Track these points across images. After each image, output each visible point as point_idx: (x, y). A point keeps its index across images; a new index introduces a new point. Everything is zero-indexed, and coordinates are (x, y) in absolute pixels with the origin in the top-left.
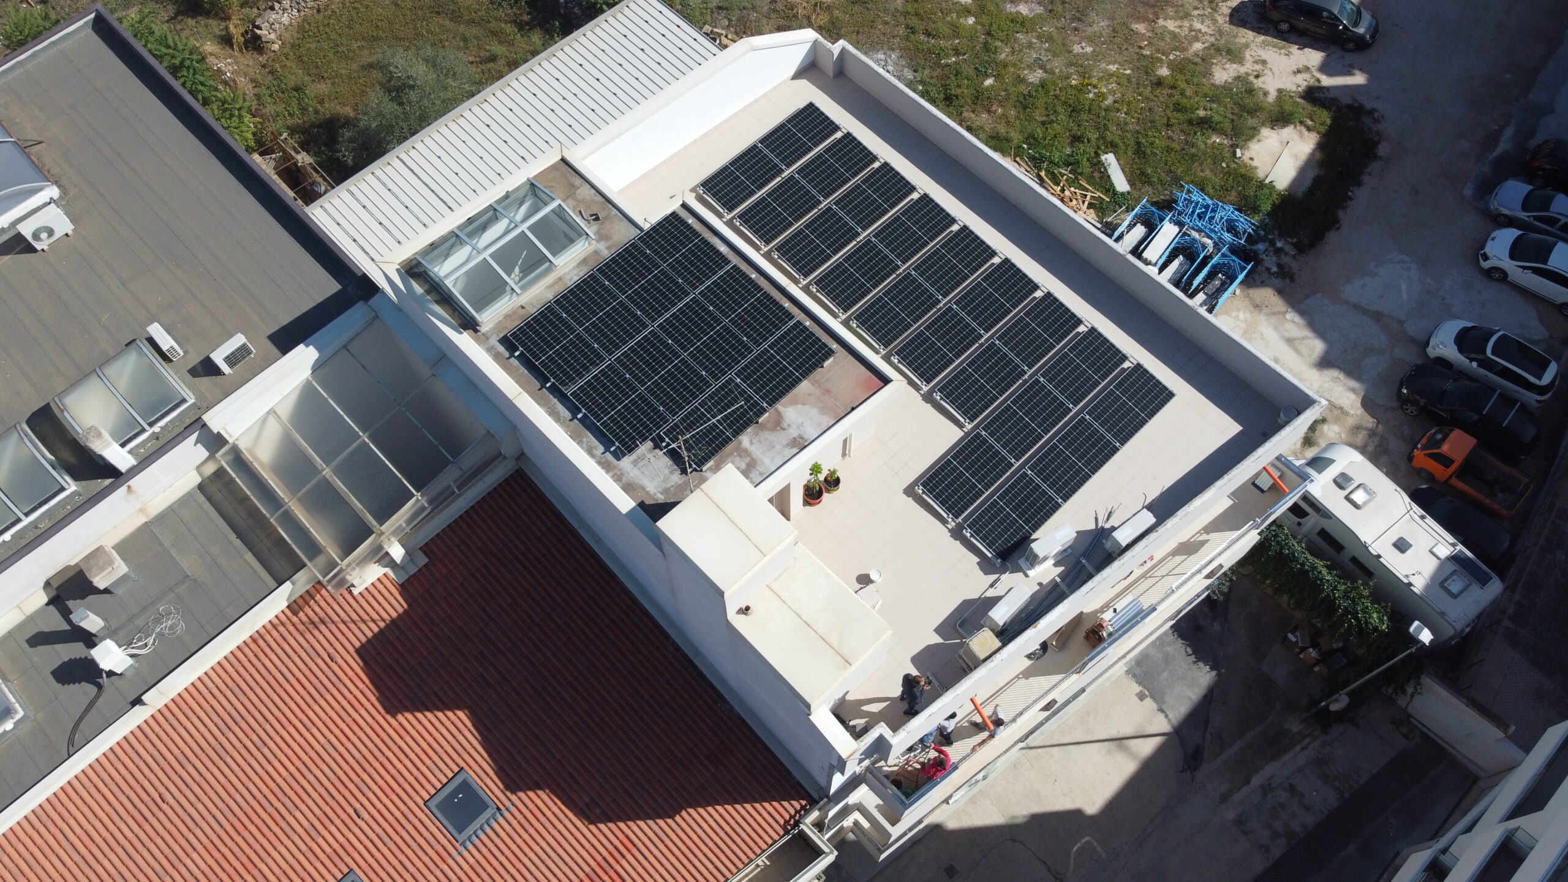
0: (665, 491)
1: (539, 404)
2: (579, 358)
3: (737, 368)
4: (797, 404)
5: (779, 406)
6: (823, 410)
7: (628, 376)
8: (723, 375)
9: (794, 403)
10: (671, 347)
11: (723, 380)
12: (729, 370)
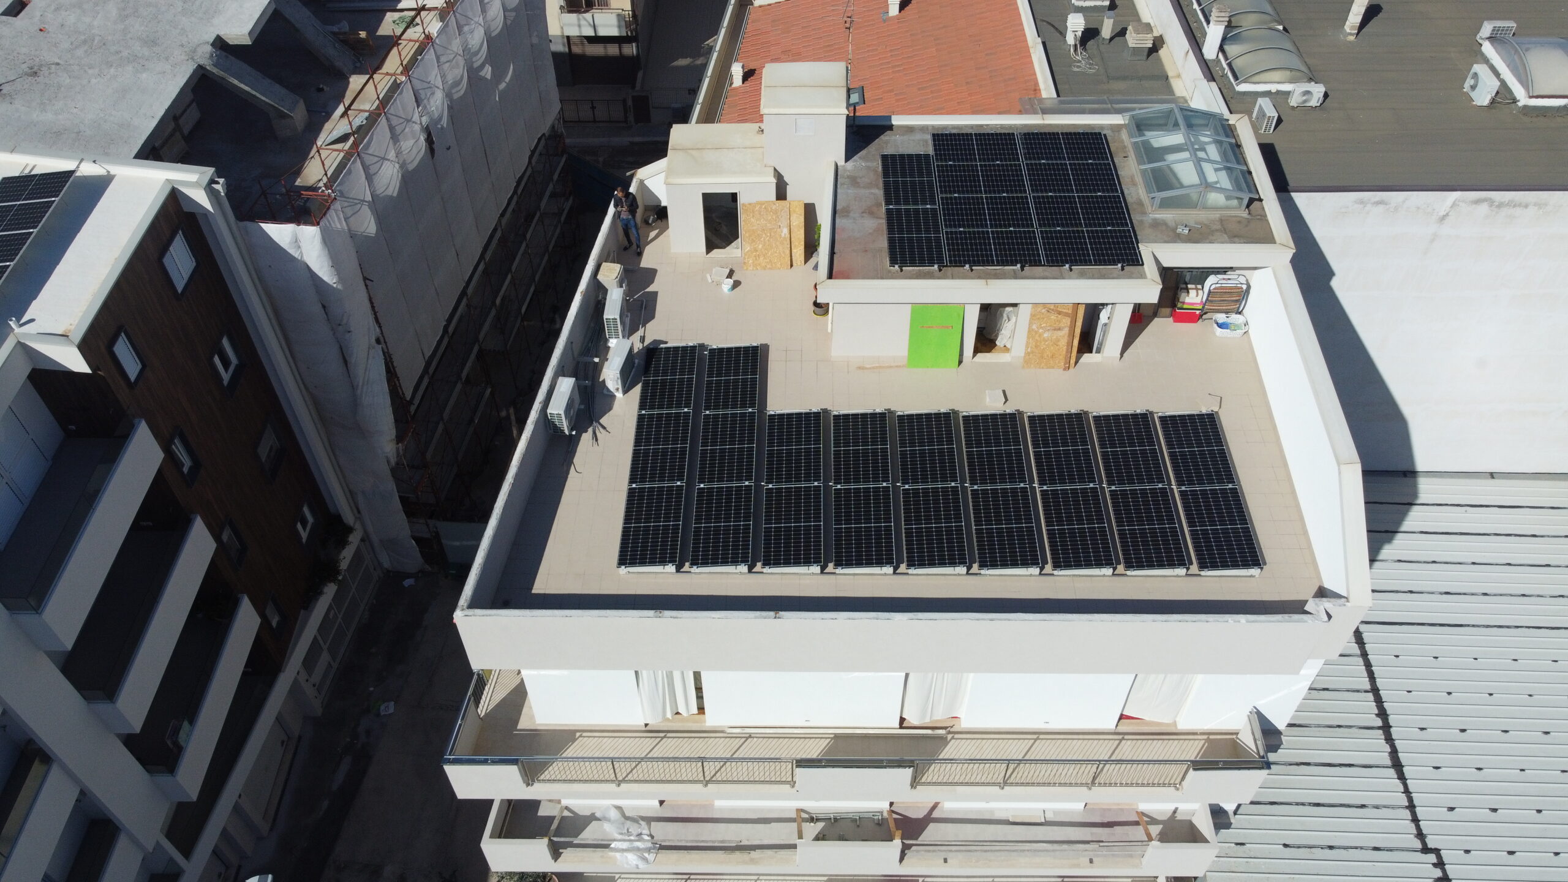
0: (887, 142)
3: (940, 212)
6: (853, 239)
7: (998, 163)
8: (943, 203)
11: (939, 201)
12: (943, 208)
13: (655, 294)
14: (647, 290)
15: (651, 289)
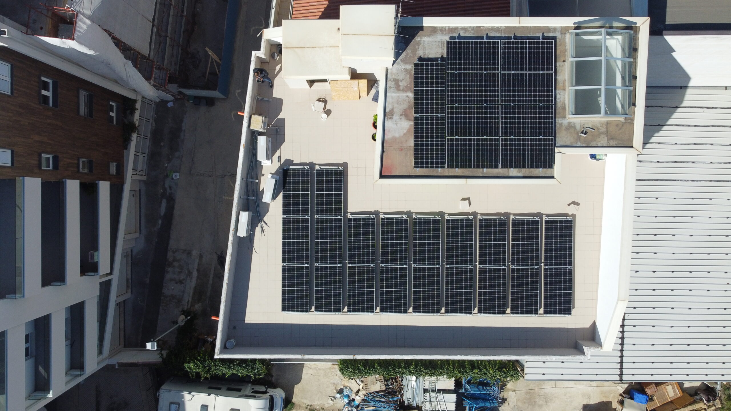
0: (419, 43)
1: (508, 27)
2: (513, 60)
3: (446, 121)
4: (407, 131)
5: (412, 123)
6: (394, 139)
7: (485, 72)
8: (448, 112)
9: (409, 131)
10: (482, 103)
11: (446, 110)
12: (448, 117)
13: (283, 120)
14: (278, 117)
15: (280, 117)
